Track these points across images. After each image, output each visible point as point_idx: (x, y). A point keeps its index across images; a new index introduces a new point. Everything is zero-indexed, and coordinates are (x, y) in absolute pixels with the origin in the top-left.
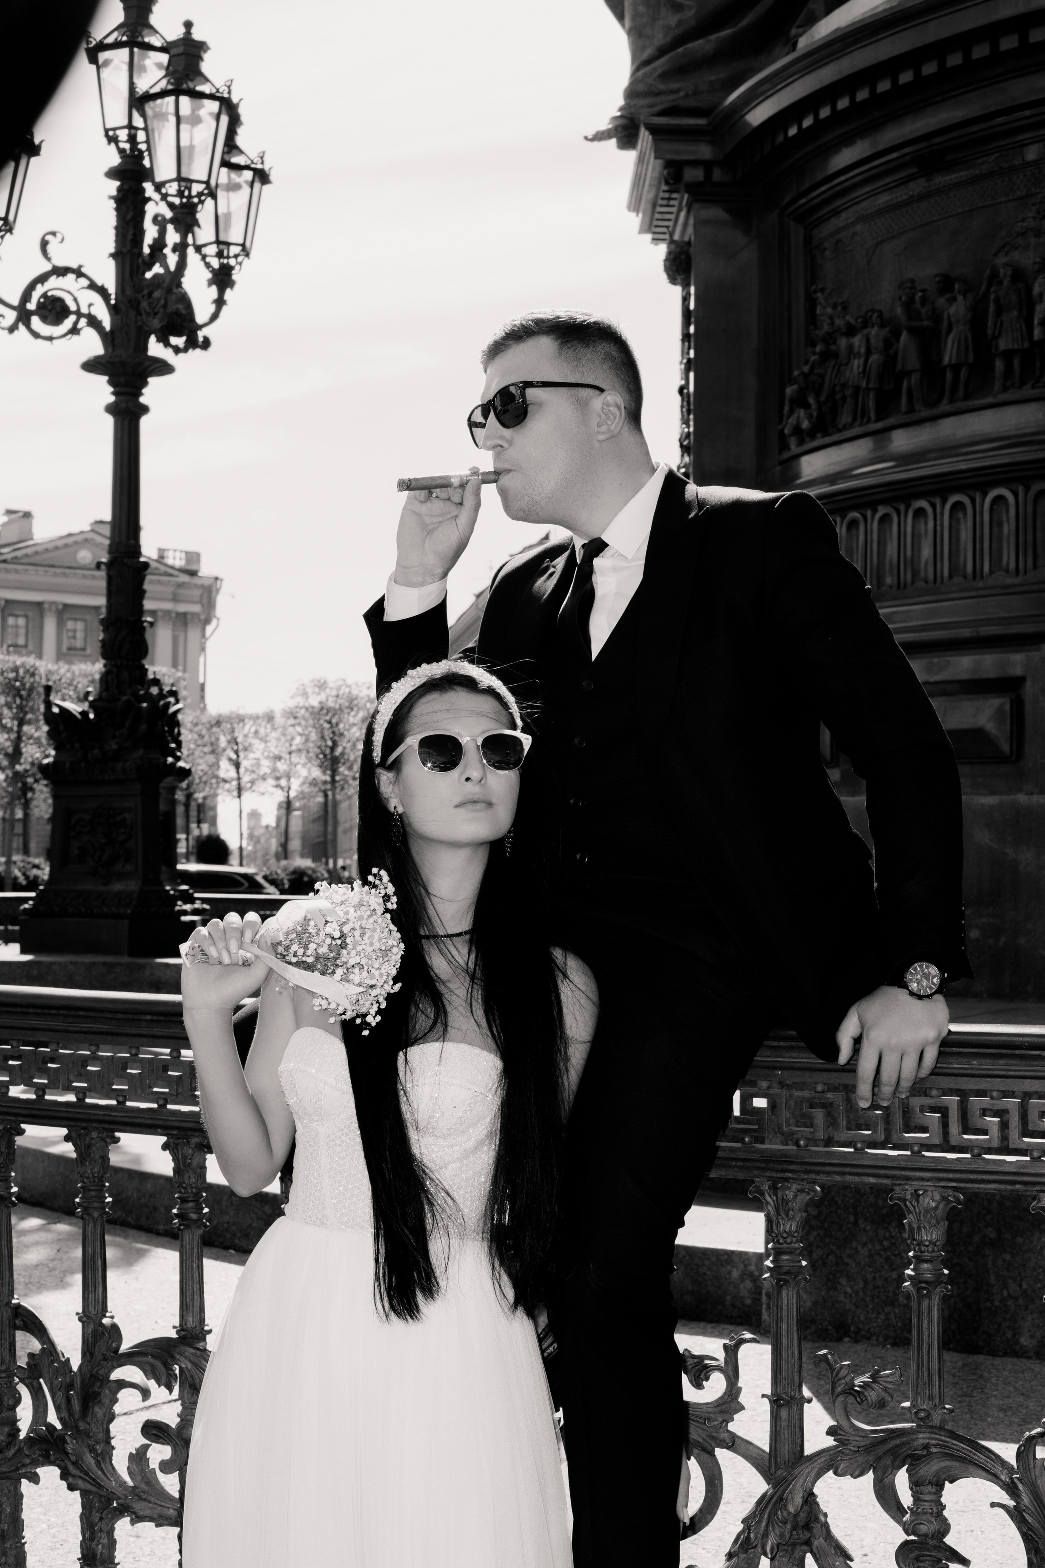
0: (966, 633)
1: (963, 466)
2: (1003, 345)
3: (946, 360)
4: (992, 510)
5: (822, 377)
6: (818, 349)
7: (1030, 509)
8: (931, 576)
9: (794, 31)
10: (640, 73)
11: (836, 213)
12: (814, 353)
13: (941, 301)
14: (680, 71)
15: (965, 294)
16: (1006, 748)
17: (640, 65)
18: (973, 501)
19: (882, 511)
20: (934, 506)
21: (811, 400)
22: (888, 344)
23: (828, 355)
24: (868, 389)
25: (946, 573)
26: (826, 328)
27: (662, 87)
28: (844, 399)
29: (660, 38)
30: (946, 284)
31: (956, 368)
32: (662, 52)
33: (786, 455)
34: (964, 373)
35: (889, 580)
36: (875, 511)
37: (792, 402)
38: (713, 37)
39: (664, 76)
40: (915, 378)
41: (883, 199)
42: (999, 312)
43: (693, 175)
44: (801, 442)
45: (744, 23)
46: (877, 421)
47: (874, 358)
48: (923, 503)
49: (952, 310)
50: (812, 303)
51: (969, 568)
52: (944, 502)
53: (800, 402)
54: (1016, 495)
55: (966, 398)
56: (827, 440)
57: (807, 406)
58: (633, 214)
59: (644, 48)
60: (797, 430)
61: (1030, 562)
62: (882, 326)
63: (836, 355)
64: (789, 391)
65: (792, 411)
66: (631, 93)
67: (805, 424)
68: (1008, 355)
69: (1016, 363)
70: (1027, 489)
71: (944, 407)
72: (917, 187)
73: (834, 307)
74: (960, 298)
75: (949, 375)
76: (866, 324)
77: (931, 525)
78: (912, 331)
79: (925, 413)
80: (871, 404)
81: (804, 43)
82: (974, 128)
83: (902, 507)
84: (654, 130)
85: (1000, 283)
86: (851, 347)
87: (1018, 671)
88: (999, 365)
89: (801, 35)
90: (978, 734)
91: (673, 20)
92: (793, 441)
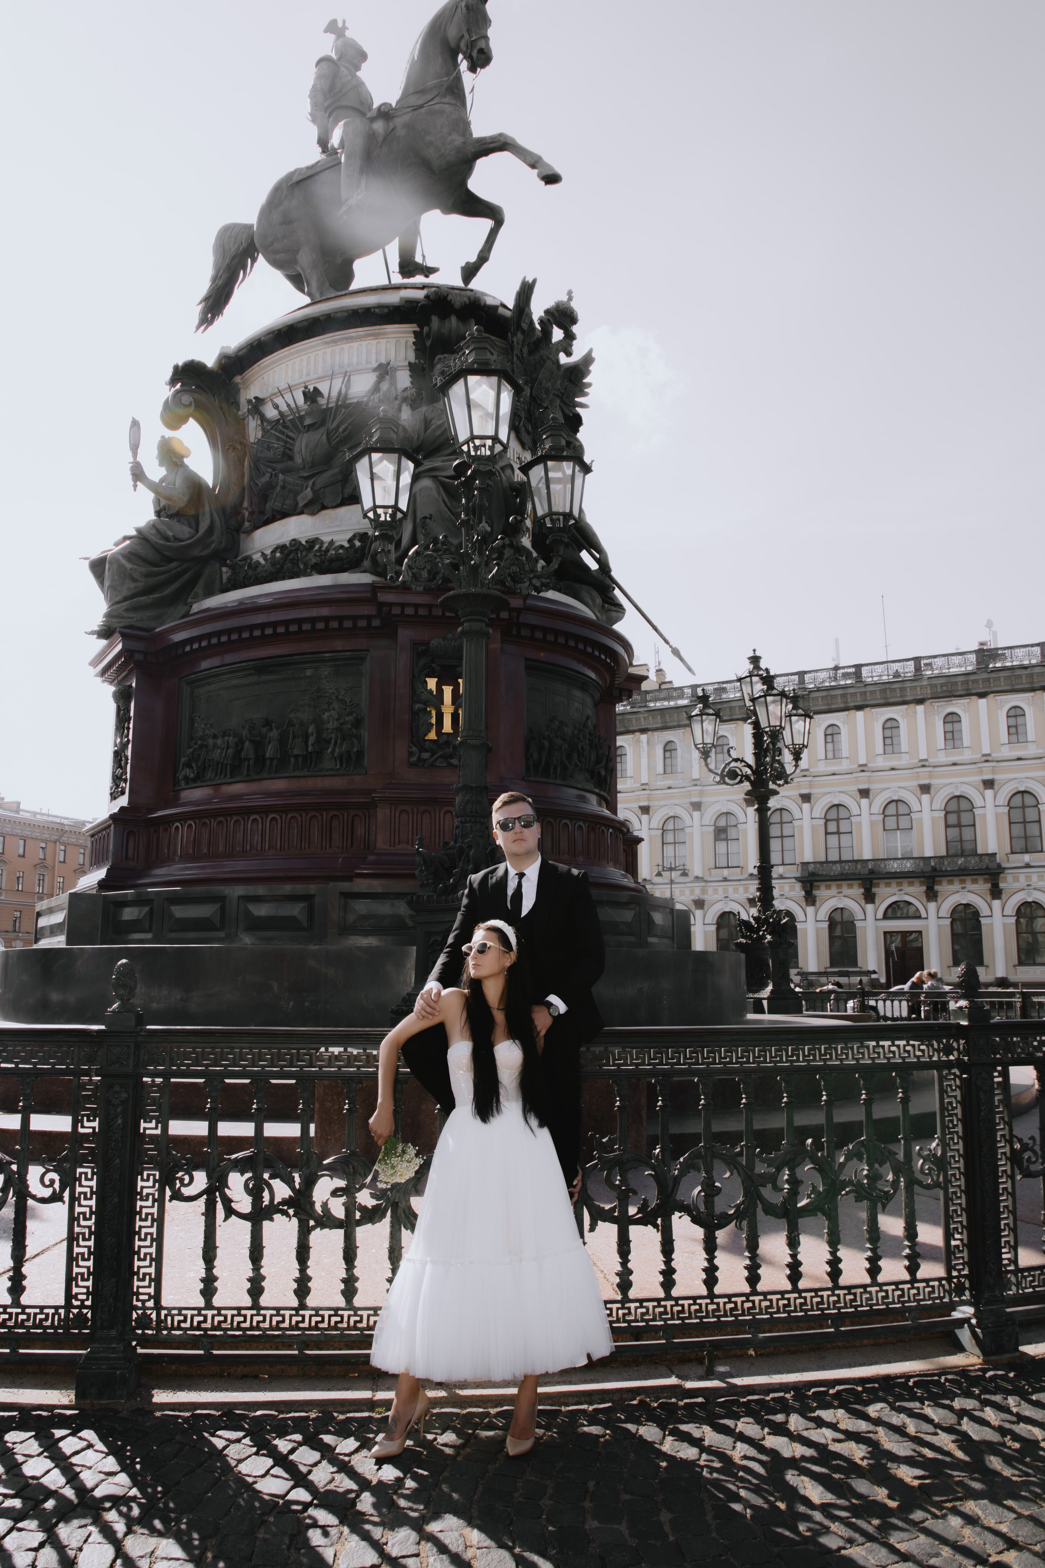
0: (281, 874)
1: (278, 803)
2: (295, 752)
3: (268, 756)
4: (290, 822)
5: (199, 755)
6: (199, 742)
7: (308, 823)
8: (259, 848)
9: (189, 600)
10: (115, 607)
11: (209, 684)
12: (196, 743)
13: (264, 730)
14: (134, 609)
15: (277, 728)
16: (305, 924)
17: (113, 603)
18: (281, 817)
19: (235, 818)
20: (262, 819)
21: (194, 765)
22: (237, 745)
23: (202, 746)
24: (227, 764)
25: (267, 847)
26: (200, 733)
27: (125, 615)
28: (209, 766)
29: (125, 593)
30: (268, 723)
31: (272, 759)
32: (126, 599)
33: (178, 788)
34: (275, 762)
35: (238, 849)
36: (232, 819)
37: (183, 765)
38: (151, 596)
39: (126, 610)
40: (252, 762)
41: (235, 682)
42: (294, 737)
43: (138, 657)
44: (187, 783)
45: (166, 593)
46: (231, 777)
47: (230, 751)
48: (257, 817)
49: (271, 734)
50: (192, 721)
51: (278, 846)
52: (267, 817)
53: (188, 765)
54: (301, 816)
55: (276, 772)
56: (204, 784)
57: (191, 767)
58: (91, 668)
59: (117, 595)
60: (186, 778)
61: (307, 845)
62: (234, 737)
63: (207, 746)
64: (183, 760)
65: (183, 769)
66: (108, 615)
67: (192, 776)
68: (296, 757)
69: (300, 760)
70: (307, 814)
71: (265, 775)
72: (254, 679)
73: (206, 725)
74: (275, 730)
75: (268, 762)
76: (224, 735)
77: (260, 826)
78: (251, 741)
79: (256, 777)
80: (228, 770)
81: (196, 608)
82: (284, 659)
83: (246, 818)
84: (124, 636)
85: (294, 725)
86: (215, 744)
87: (312, 892)
88: (292, 760)
89: (195, 602)
90: (293, 919)
91: (132, 585)
92: (183, 783)
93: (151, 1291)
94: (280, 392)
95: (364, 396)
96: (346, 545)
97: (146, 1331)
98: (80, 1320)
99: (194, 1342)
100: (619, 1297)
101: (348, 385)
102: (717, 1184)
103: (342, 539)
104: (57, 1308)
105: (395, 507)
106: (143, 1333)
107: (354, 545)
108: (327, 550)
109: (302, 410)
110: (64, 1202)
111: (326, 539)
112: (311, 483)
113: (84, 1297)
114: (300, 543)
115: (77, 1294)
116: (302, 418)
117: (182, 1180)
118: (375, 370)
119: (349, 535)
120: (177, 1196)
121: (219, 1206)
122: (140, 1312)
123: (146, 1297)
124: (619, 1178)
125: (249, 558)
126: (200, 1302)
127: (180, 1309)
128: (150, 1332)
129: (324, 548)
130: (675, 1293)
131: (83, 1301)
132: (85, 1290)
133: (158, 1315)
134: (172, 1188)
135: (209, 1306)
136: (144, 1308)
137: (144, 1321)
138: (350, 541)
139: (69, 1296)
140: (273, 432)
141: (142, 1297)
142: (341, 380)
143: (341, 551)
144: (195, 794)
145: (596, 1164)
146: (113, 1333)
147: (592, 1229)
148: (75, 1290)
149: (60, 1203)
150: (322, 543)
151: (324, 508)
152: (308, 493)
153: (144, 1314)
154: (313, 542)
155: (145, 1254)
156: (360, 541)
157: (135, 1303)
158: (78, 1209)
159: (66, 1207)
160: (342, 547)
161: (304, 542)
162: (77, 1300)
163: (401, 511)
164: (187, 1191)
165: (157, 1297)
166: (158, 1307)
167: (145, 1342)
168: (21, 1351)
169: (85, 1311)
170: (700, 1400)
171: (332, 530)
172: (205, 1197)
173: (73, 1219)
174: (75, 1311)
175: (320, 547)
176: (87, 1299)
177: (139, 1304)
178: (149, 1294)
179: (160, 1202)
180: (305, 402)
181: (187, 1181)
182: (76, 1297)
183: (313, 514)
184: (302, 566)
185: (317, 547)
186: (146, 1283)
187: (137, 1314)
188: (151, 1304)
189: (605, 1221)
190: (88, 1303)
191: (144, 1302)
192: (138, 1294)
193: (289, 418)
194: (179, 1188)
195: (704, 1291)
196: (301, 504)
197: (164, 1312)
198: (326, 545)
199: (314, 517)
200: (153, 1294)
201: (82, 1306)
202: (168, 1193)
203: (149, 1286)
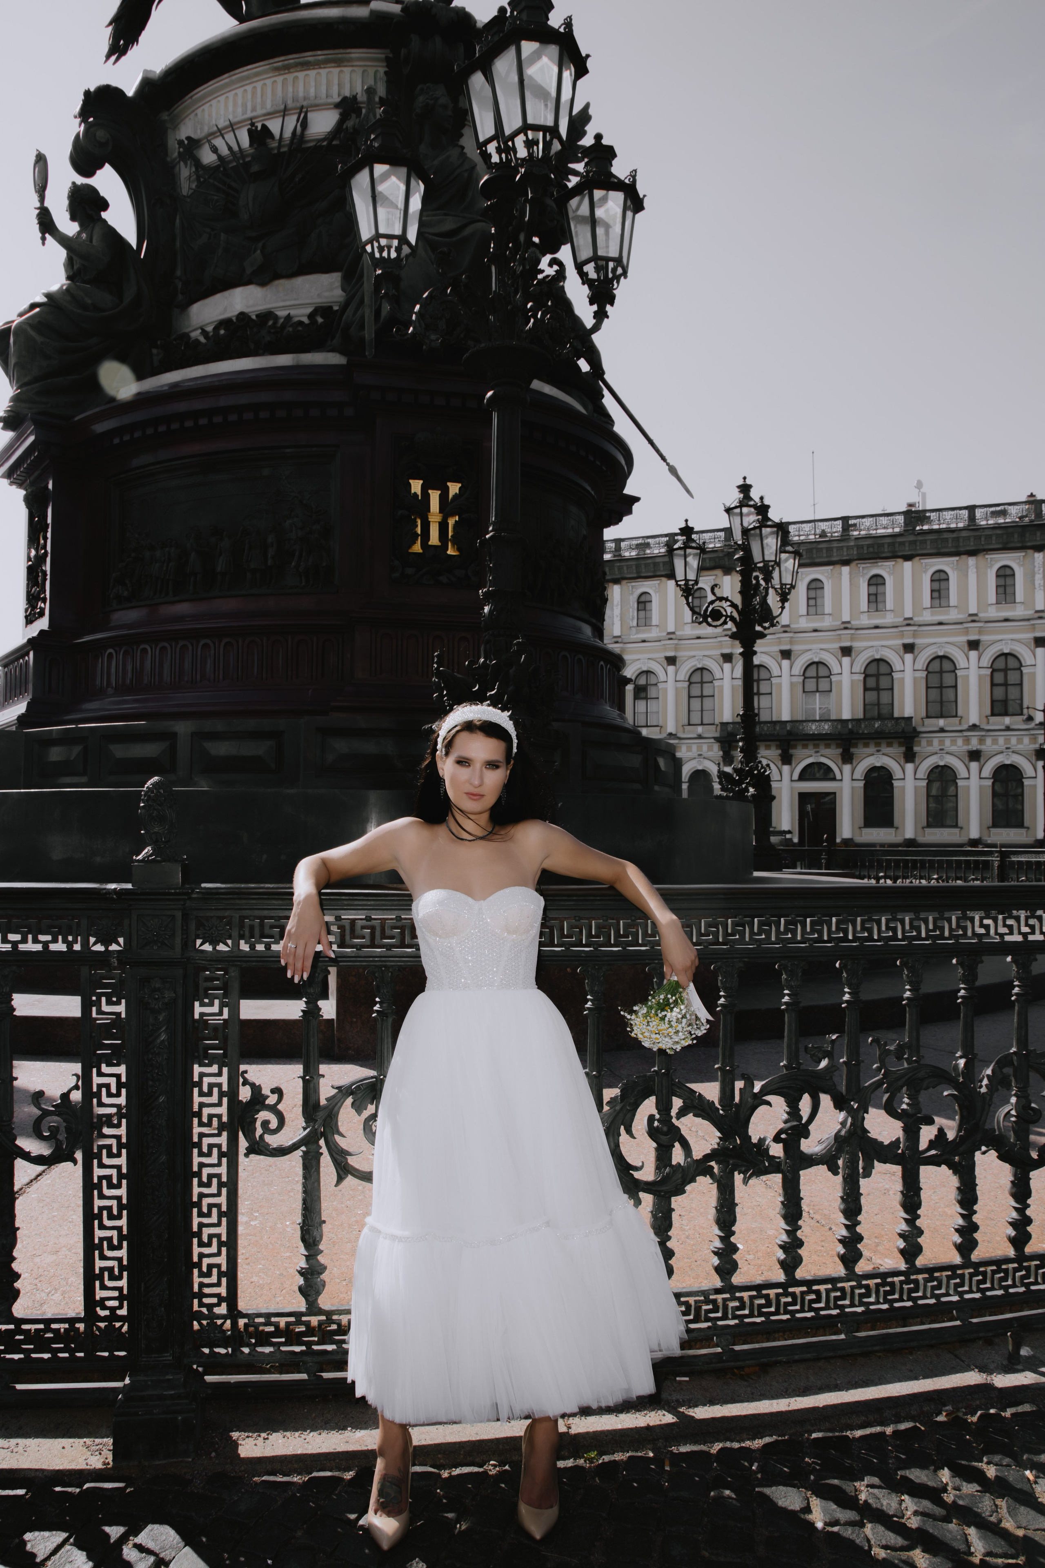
0: (241, 708)
1: (232, 624)
2: (252, 566)
3: (218, 570)
4: (248, 647)
5: (134, 570)
6: (133, 555)
10: (24, 389)
12: (129, 556)
13: (213, 540)
14: (48, 392)
15: (229, 538)
16: (273, 766)
17: (21, 384)
21: (127, 582)
22: (180, 557)
23: (136, 559)
24: (168, 580)
26: (134, 544)
27: (37, 399)
28: (146, 583)
29: (36, 372)
31: (223, 574)
32: (37, 380)
33: (108, 609)
34: (227, 578)
37: (115, 581)
39: (39, 393)
42: (250, 548)
44: (120, 603)
46: (174, 595)
47: (172, 564)
49: (222, 545)
53: (120, 581)
55: (228, 589)
57: (124, 584)
59: (25, 375)
60: (118, 597)
62: (176, 548)
66: (16, 399)
67: (125, 594)
68: (254, 571)
69: (258, 575)
71: (216, 593)
74: (226, 540)
75: (219, 578)
78: (198, 553)
79: (205, 595)
80: (170, 587)
84: (37, 425)
85: (249, 534)
88: (249, 574)
91: (44, 363)
92: (114, 603)
93: (223, 1290)
94: (219, 130)
95: (323, 140)
96: (306, 320)
97: (217, 1350)
98: (112, 1338)
99: (291, 1363)
100: (903, 1266)
101: (304, 124)
102: (1033, 1105)
103: (302, 314)
104: (72, 1321)
105: (403, 239)
106: (213, 1354)
107: (317, 321)
108: (284, 326)
109: (248, 156)
110: (75, 1162)
111: (282, 314)
112: (260, 244)
113: (114, 1303)
114: (250, 317)
115: (103, 1299)
116: (247, 165)
117: (265, 1124)
118: (337, 106)
119: (309, 310)
120: (257, 1148)
121: (326, 1163)
122: (205, 1322)
123: (214, 1300)
124: (906, 1100)
125: (186, 336)
126: (301, 1305)
127: (268, 1316)
128: (223, 1351)
129: (279, 325)
130: (975, 1256)
131: (113, 1310)
132: (116, 1294)
133: (234, 1324)
134: (249, 1135)
135: (313, 1308)
136: (212, 1316)
137: (214, 1336)
138: (311, 316)
139: (90, 1301)
140: (211, 181)
141: (206, 1301)
142: (295, 117)
143: (300, 328)
144: (129, 616)
145: (879, 1084)
146: (168, 1357)
147: (867, 1174)
148: (100, 1294)
149: (69, 1164)
150: (276, 318)
151: (278, 276)
152: (257, 256)
153: (212, 1324)
154: (267, 316)
155: (211, 1236)
156: (322, 317)
157: (196, 1307)
158: (98, 1172)
159: (78, 1170)
160: (301, 323)
161: (254, 317)
162: (104, 1308)
163: (409, 244)
164: (273, 1141)
165: (232, 1298)
166: (234, 1313)
167: (217, 1365)
168: (19, 1387)
169: (118, 1325)
170: (1026, 1408)
171: (288, 303)
172: (303, 1148)
173: (90, 1187)
174: (102, 1325)
175: (275, 323)
176: (121, 1307)
177: (204, 1310)
178: (218, 1295)
179: (231, 1156)
180: (251, 145)
181: (274, 1124)
182: (102, 1303)
183: (263, 284)
184: (252, 346)
185: (271, 323)
186: (214, 1279)
187: (200, 1324)
188: (222, 1310)
189: (885, 1162)
190: (123, 1312)
191: (210, 1307)
192: (201, 1295)
193: (231, 166)
194: (261, 1136)
195: (1011, 1252)
196: (249, 271)
197: (242, 1322)
198: (282, 321)
199: (265, 289)
200: (224, 1294)
201: (113, 1317)
202: (243, 1143)
203: (218, 1284)
